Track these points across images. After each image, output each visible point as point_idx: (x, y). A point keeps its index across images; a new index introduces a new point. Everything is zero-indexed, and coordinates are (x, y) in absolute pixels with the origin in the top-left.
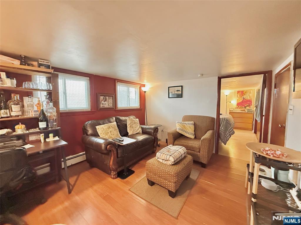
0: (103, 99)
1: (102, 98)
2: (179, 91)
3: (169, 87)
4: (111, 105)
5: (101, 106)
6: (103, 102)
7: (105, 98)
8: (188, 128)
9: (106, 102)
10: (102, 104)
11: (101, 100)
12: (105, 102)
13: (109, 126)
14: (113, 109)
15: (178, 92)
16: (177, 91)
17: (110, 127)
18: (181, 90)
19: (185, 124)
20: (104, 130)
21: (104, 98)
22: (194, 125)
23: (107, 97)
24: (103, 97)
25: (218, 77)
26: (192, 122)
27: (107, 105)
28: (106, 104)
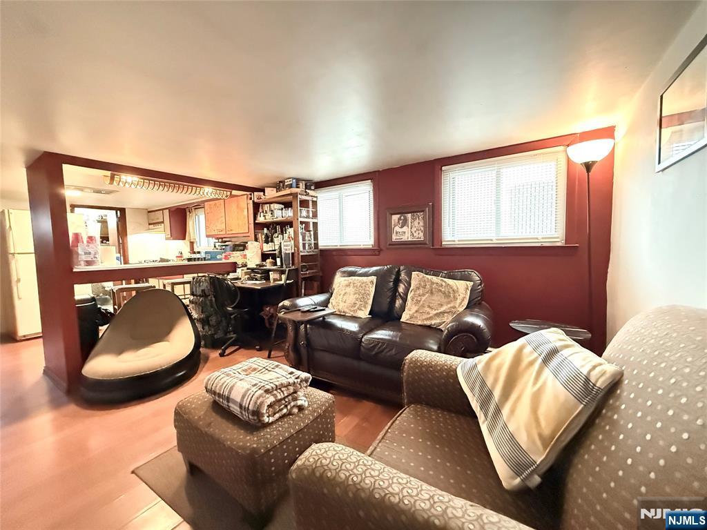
0: (399, 222)
4: (419, 236)
6: (397, 229)
7: (402, 218)
9: (405, 229)
10: (397, 233)
12: (402, 227)
14: (426, 246)
21: (399, 219)
23: (409, 216)
24: (398, 216)
27: (408, 235)
28: (404, 232)
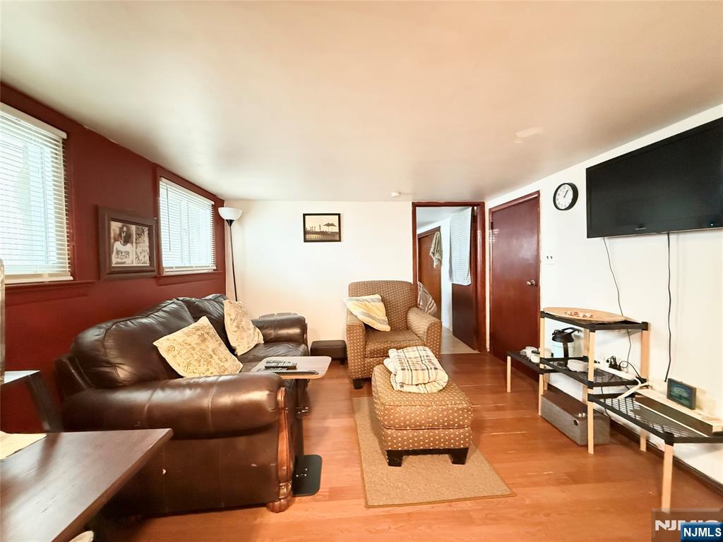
0: (120, 234)
1: (115, 226)
2: (332, 225)
3: (304, 215)
4: (144, 261)
5: (115, 260)
6: (118, 245)
7: (125, 229)
8: (375, 310)
9: (128, 247)
10: (118, 252)
11: (112, 235)
12: (124, 244)
13: (199, 333)
14: (152, 275)
15: (330, 227)
16: (328, 225)
17: (206, 336)
18: (337, 224)
19: (366, 303)
20: (193, 349)
21: (121, 229)
22: (382, 301)
23: (133, 228)
24: (120, 224)
25: (413, 203)
26: (378, 296)
27: (132, 257)
28: (128, 253)
